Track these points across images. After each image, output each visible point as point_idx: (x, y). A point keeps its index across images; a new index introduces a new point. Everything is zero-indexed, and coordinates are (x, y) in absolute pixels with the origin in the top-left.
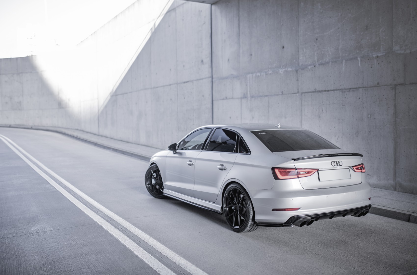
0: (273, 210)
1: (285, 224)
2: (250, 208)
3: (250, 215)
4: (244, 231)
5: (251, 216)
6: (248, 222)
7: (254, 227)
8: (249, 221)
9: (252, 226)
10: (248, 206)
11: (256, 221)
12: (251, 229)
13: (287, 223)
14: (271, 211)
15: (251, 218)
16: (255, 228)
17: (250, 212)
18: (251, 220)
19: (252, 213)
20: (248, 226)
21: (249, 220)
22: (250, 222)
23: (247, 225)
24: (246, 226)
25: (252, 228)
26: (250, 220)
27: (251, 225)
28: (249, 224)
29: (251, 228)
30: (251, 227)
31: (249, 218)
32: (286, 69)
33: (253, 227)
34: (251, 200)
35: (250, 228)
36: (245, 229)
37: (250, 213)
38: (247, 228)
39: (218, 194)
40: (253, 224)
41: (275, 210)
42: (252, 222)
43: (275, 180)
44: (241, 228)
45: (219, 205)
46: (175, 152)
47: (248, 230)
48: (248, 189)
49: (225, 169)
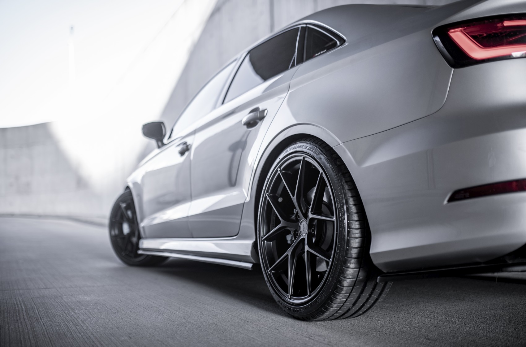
0: (452, 199)
2: (348, 212)
3: (348, 241)
4: (327, 309)
5: (355, 243)
7: (366, 295)
8: (349, 267)
9: (358, 289)
10: (342, 207)
11: (376, 261)
12: (354, 304)
14: (445, 202)
15: (354, 252)
16: (371, 301)
17: (349, 227)
19: (358, 231)
20: (342, 289)
21: (346, 262)
23: (340, 282)
25: (359, 297)
27: (354, 285)
28: (348, 281)
29: (356, 297)
30: (355, 295)
31: (347, 254)
33: (362, 292)
35: (352, 300)
36: (332, 301)
37: (349, 232)
38: (338, 300)
39: (244, 203)
40: (361, 278)
41: (468, 195)
42: (358, 269)
43: (453, 69)
44: (318, 297)
45: (245, 237)
46: (160, 144)
47: (344, 306)
48: (338, 142)
49: (262, 118)
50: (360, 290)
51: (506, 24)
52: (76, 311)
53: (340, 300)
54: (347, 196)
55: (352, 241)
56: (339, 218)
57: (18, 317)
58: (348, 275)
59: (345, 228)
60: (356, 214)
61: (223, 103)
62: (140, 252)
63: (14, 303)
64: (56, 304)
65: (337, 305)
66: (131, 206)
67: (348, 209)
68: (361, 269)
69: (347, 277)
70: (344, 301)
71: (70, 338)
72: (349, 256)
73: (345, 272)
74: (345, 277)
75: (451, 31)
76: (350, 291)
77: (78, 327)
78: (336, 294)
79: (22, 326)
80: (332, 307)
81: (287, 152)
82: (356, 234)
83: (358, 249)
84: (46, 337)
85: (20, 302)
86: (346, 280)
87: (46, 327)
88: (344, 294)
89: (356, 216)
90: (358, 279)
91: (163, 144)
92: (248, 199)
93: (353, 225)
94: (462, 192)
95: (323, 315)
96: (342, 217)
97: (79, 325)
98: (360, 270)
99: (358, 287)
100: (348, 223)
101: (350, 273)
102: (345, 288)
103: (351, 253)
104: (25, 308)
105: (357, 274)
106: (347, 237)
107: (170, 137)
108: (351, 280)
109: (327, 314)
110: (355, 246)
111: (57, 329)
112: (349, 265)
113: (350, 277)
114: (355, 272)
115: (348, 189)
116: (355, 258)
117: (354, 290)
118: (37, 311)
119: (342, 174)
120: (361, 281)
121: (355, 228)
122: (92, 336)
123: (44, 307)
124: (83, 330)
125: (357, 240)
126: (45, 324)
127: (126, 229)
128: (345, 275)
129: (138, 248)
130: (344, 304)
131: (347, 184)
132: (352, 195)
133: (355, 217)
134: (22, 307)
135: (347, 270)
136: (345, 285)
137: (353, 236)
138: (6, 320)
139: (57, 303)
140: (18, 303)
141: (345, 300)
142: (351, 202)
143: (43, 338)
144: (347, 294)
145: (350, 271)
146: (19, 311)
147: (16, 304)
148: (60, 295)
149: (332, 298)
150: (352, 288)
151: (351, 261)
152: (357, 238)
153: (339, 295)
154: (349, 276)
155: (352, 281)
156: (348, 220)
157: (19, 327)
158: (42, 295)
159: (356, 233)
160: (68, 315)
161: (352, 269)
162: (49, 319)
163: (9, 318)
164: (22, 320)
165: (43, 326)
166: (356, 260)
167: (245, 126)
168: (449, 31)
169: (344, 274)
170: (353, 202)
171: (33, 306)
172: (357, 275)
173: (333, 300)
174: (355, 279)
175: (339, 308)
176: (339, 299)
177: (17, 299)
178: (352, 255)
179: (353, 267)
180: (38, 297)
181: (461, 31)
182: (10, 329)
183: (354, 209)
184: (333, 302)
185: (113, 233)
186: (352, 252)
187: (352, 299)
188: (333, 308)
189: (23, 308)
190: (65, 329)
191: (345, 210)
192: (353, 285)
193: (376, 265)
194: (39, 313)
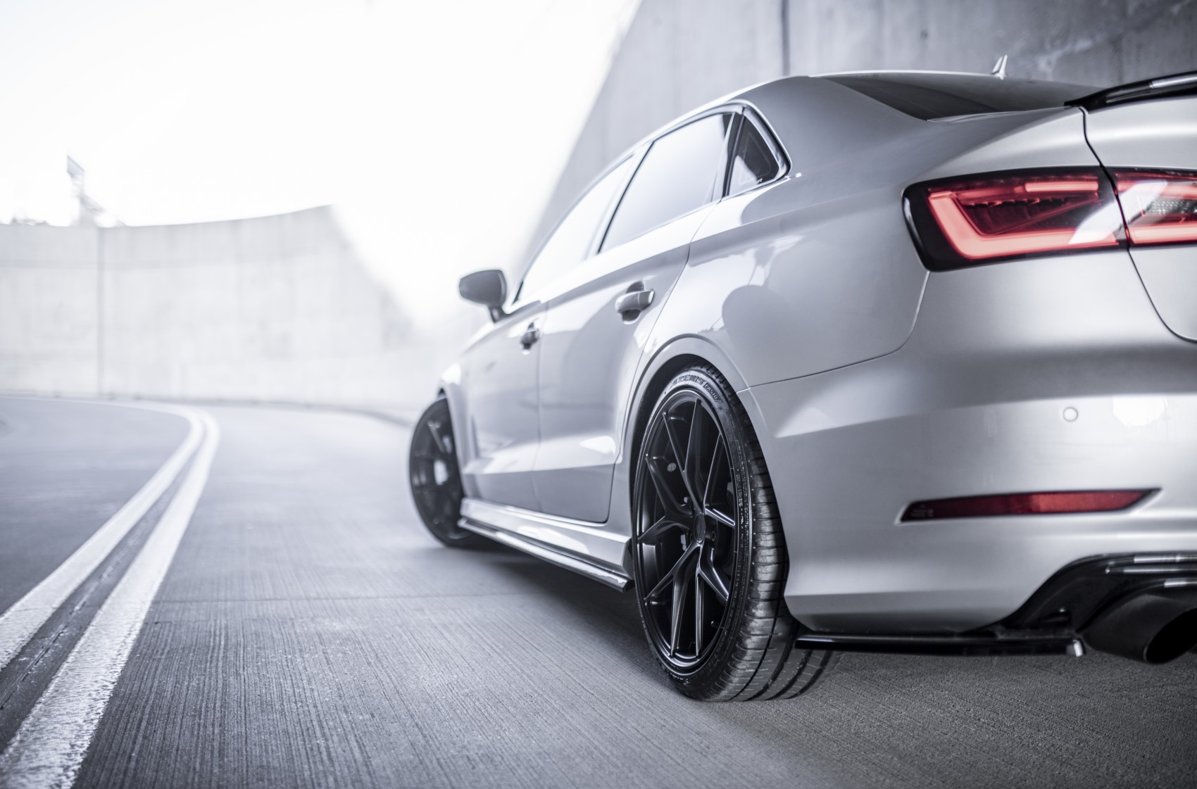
0: (907, 517)
1: (1013, 636)
2: (754, 515)
3: (753, 569)
4: (723, 685)
5: (766, 573)
6: (744, 623)
7: (794, 663)
8: (753, 616)
10: (745, 505)
11: (794, 611)
12: (774, 679)
13: (1035, 626)
14: (897, 521)
15: (763, 590)
16: (808, 674)
17: (755, 543)
18: (761, 604)
19: (772, 552)
20: (744, 653)
21: (749, 606)
22: (760, 621)
23: (740, 640)
24: (735, 650)
25: (780, 668)
26: (755, 606)
27: (767, 646)
28: (754, 639)
29: (775, 666)
30: (771, 665)
31: (750, 592)
32: (1068, 48)
34: (762, 458)
36: (729, 672)
37: (754, 553)
38: (739, 671)
39: (615, 464)
40: (780, 634)
41: (931, 512)
42: (772, 620)
43: (928, 272)
44: (708, 663)
45: (617, 529)
46: (496, 314)
47: (753, 680)
48: (745, 384)
49: (646, 306)
50: (780, 656)
51: (1031, 188)
52: (306, 656)
53: (743, 672)
54: (755, 486)
55: (759, 570)
56: (740, 525)
57: (208, 664)
58: (753, 630)
59: (748, 545)
60: (769, 521)
61: (599, 250)
62: (462, 524)
63: (210, 632)
64: (280, 636)
65: (740, 680)
66: (447, 429)
67: (755, 510)
68: (778, 619)
69: (752, 633)
70: (750, 672)
71: (278, 712)
72: (754, 595)
73: (748, 624)
74: (749, 633)
75: (934, 195)
76: (761, 656)
77: (297, 691)
78: (734, 660)
79: (210, 683)
80: (731, 682)
81: (675, 382)
82: (768, 558)
83: (771, 584)
84: (240, 707)
85: (220, 629)
86: (750, 638)
87: (247, 688)
88: (748, 661)
89: (768, 524)
90: (774, 636)
91: (503, 315)
92: (620, 460)
93: (761, 540)
94: (923, 506)
95: (718, 694)
96: (744, 523)
97: (301, 685)
98: (777, 622)
99: (774, 649)
100: (753, 536)
101: (757, 625)
102: (749, 651)
103: (758, 591)
104: (225, 645)
105: (771, 627)
106: (752, 561)
107: (516, 299)
108: (761, 637)
109: (724, 693)
110: (765, 579)
111: (264, 691)
112: (753, 611)
113: (758, 633)
114: (766, 623)
115: (758, 472)
116: (765, 600)
117: (767, 656)
118: (242, 652)
119: (749, 444)
120: (780, 640)
121: (765, 545)
122: (313, 710)
123: (256, 644)
124: (303, 696)
125: (770, 569)
126: (246, 681)
127: (441, 472)
128: (748, 629)
129: (460, 517)
130: (752, 678)
131: (757, 464)
132: (764, 484)
133: (767, 526)
134: (220, 641)
135: (752, 620)
136: (749, 647)
137: (761, 560)
138: (188, 668)
139: (282, 634)
140: (218, 633)
141: (753, 671)
142: (761, 497)
143: (236, 709)
144: (756, 662)
145: (756, 622)
146: (214, 649)
147: (213, 634)
148: (293, 616)
149: (729, 667)
150: (763, 651)
151: (756, 604)
152: (770, 564)
153: (739, 662)
154: (756, 630)
155: (762, 640)
156: (753, 532)
157: (204, 685)
158: (261, 614)
159: (767, 555)
160: (289, 664)
161: (761, 618)
162: (256, 672)
163: (193, 665)
164: (213, 670)
165: (243, 684)
166: (766, 603)
167: (620, 315)
168: (929, 194)
169: (747, 627)
170: (764, 498)
171: (239, 639)
172: (770, 630)
173: (731, 670)
174: (768, 637)
175: (745, 685)
176: (742, 669)
177: (218, 621)
178: (759, 595)
179: (762, 616)
180: (254, 620)
181: (950, 196)
182: (190, 688)
183: (765, 511)
184: (732, 673)
185: (416, 481)
186: (759, 589)
187: (767, 669)
188: (734, 685)
189: (223, 643)
190: (275, 693)
191: (750, 512)
192: (764, 647)
193: (796, 617)
194: (244, 657)
